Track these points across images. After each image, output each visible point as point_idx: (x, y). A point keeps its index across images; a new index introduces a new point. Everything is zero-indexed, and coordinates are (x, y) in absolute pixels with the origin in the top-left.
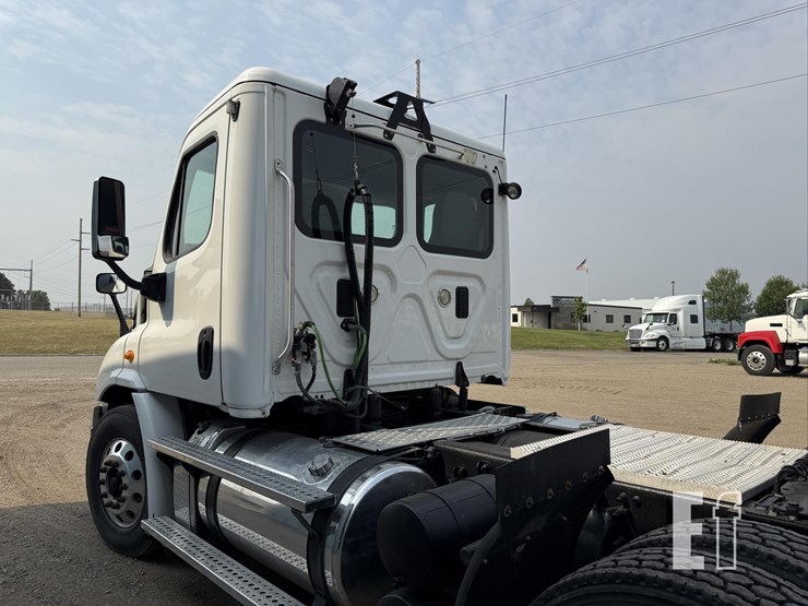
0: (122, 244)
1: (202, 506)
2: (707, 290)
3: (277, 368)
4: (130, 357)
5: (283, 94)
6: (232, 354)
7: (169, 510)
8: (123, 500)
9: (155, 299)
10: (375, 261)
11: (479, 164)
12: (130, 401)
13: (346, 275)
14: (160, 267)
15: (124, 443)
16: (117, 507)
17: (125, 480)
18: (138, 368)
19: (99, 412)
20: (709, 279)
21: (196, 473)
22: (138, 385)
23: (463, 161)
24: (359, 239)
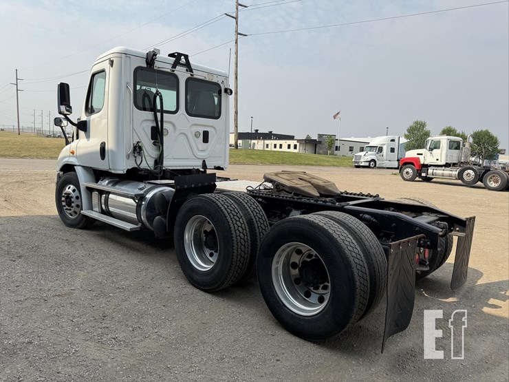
0: (69, 109)
1: (103, 206)
2: (407, 133)
3: (128, 157)
4: (73, 153)
5: (130, 58)
6: (112, 151)
7: (91, 208)
8: (72, 207)
9: (82, 130)
10: (164, 119)
11: (215, 80)
12: (74, 170)
13: (155, 125)
14: (84, 118)
15: (72, 186)
16: (70, 210)
17: (73, 200)
18: (76, 157)
19: (59, 177)
20: (408, 127)
21: (101, 192)
22: (77, 164)
23: (207, 79)
24: (159, 111)
